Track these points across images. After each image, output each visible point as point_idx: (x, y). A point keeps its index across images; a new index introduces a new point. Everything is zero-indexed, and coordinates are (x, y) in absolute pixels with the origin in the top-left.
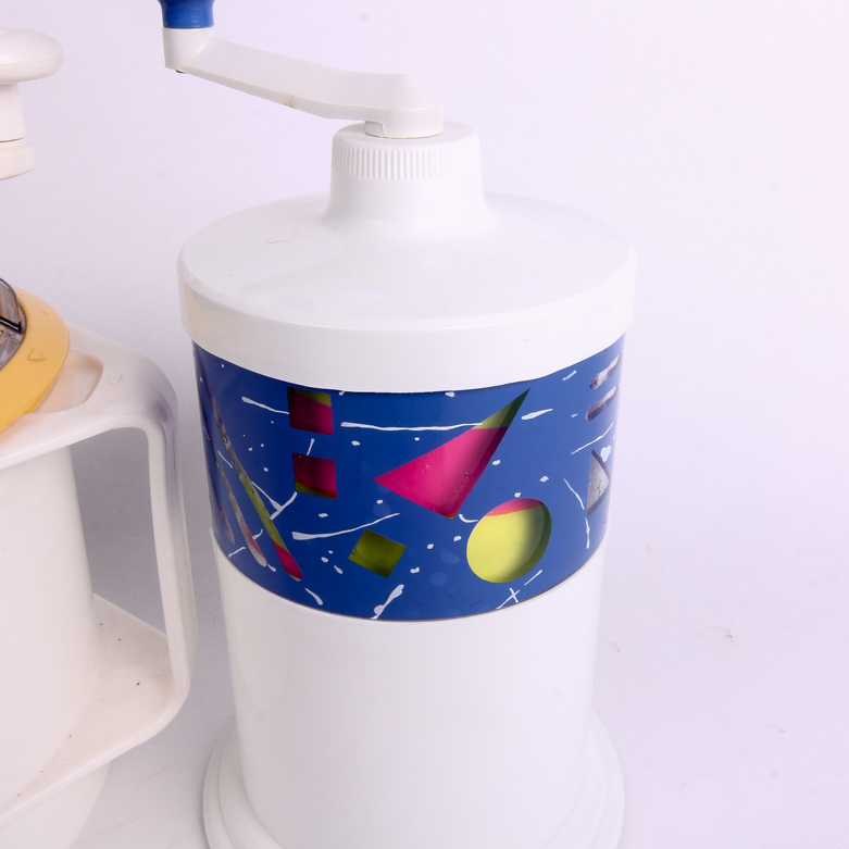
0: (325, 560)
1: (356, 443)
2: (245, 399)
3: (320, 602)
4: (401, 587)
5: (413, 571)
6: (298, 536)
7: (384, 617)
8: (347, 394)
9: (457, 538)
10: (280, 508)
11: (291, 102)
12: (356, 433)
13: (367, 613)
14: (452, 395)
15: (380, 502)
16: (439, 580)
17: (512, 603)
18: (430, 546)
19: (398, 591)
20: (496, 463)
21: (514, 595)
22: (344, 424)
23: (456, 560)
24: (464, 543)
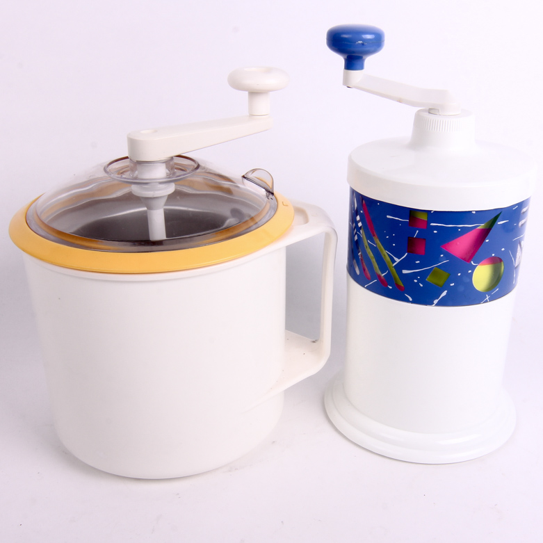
0: (416, 281)
1: (435, 232)
2: (388, 217)
3: (411, 299)
4: (446, 291)
5: (451, 285)
6: (405, 272)
7: (438, 304)
8: (435, 212)
9: (470, 271)
10: (398, 260)
11: (400, 101)
12: (436, 228)
13: (431, 303)
14: (474, 212)
15: (442, 256)
16: (461, 289)
17: (486, 302)
18: (459, 274)
19: (444, 293)
20: (487, 241)
21: (487, 298)
22: (432, 224)
23: (468, 280)
24: (472, 273)
